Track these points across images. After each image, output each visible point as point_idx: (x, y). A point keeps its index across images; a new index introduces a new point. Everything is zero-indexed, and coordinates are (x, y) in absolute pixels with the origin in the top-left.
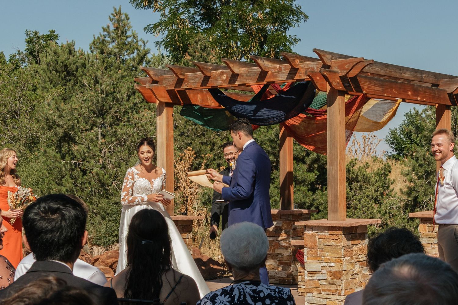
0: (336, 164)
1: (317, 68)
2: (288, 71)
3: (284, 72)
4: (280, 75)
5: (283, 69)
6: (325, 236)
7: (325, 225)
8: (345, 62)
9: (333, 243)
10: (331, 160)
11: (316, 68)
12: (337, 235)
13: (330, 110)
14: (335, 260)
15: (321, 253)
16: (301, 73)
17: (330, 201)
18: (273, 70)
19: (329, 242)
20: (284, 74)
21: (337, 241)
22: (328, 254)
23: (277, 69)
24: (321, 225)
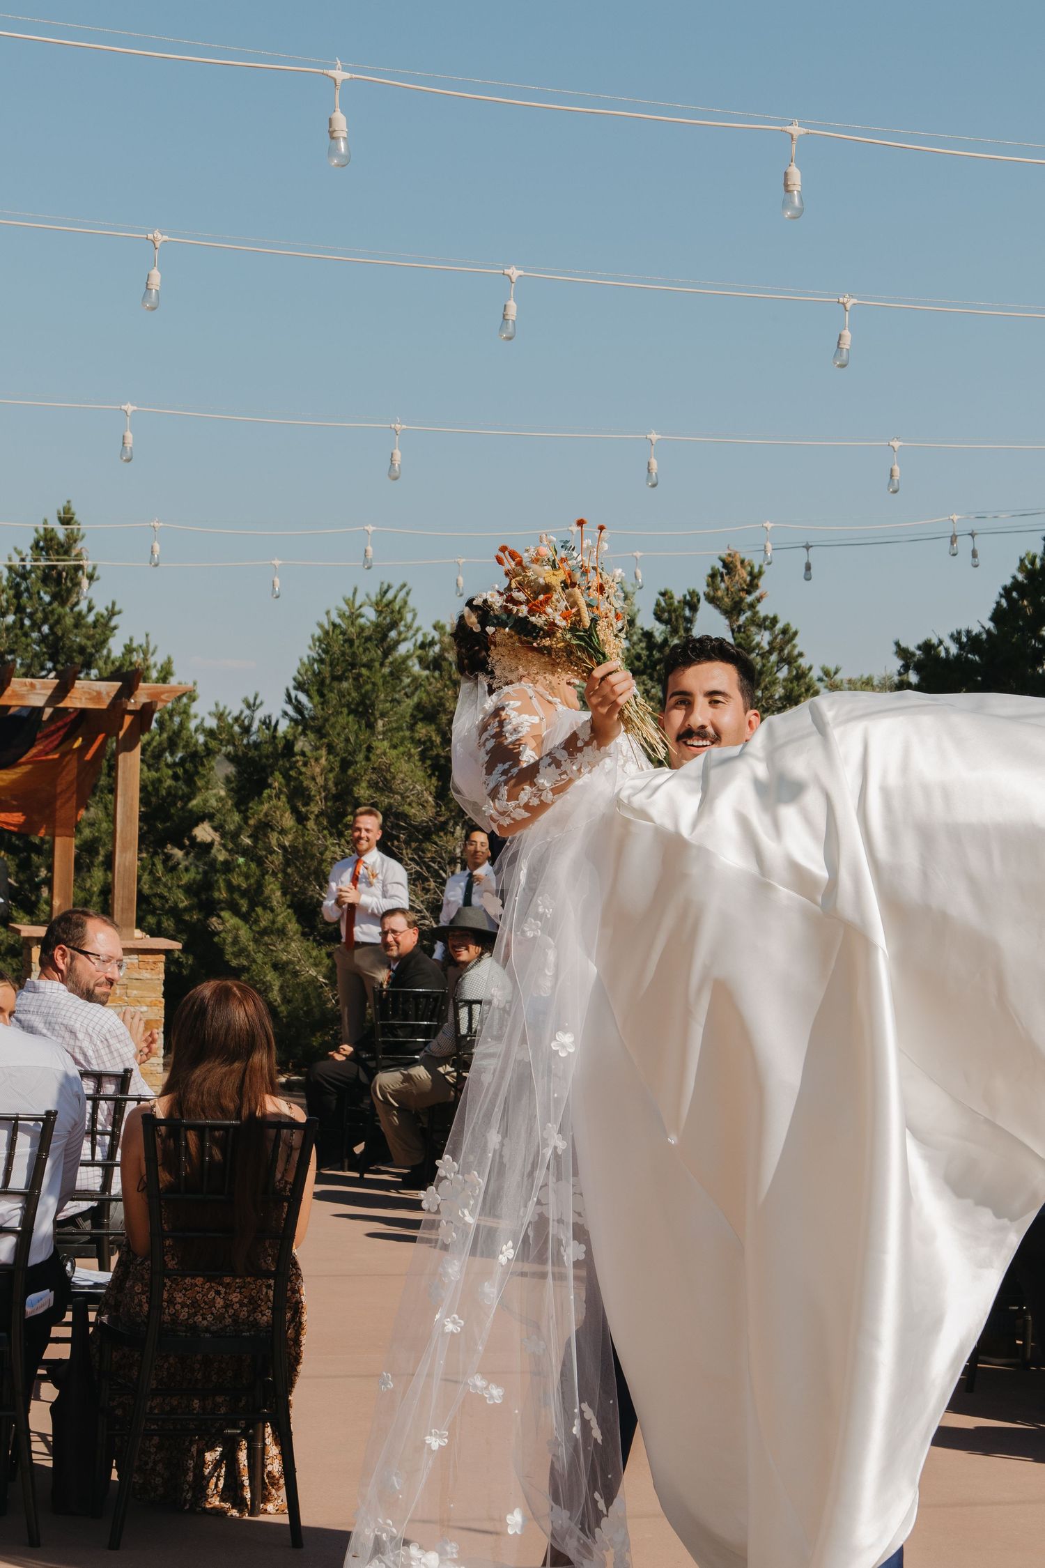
0: (132, 849)
1: (108, 694)
2: (49, 692)
3: (39, 692)
4: (31, 696)
5: (38, 686)
6: (132, 964)
7: (139, 947)
8: (162, 690)
9: (146, 975)
10: (123, 844)
11: (104, 693)
12: (155, 963)
13: (125, 761)
14: (151, 1002)
15: (123, 991)
16: (76, 698)
17: (119, 908)
18: (16, 686)
19: (139, 973)
20: (40, 697)
21: (153, 972)
22: (135, 992)
23: (26, 685)
24: (132, 947)
